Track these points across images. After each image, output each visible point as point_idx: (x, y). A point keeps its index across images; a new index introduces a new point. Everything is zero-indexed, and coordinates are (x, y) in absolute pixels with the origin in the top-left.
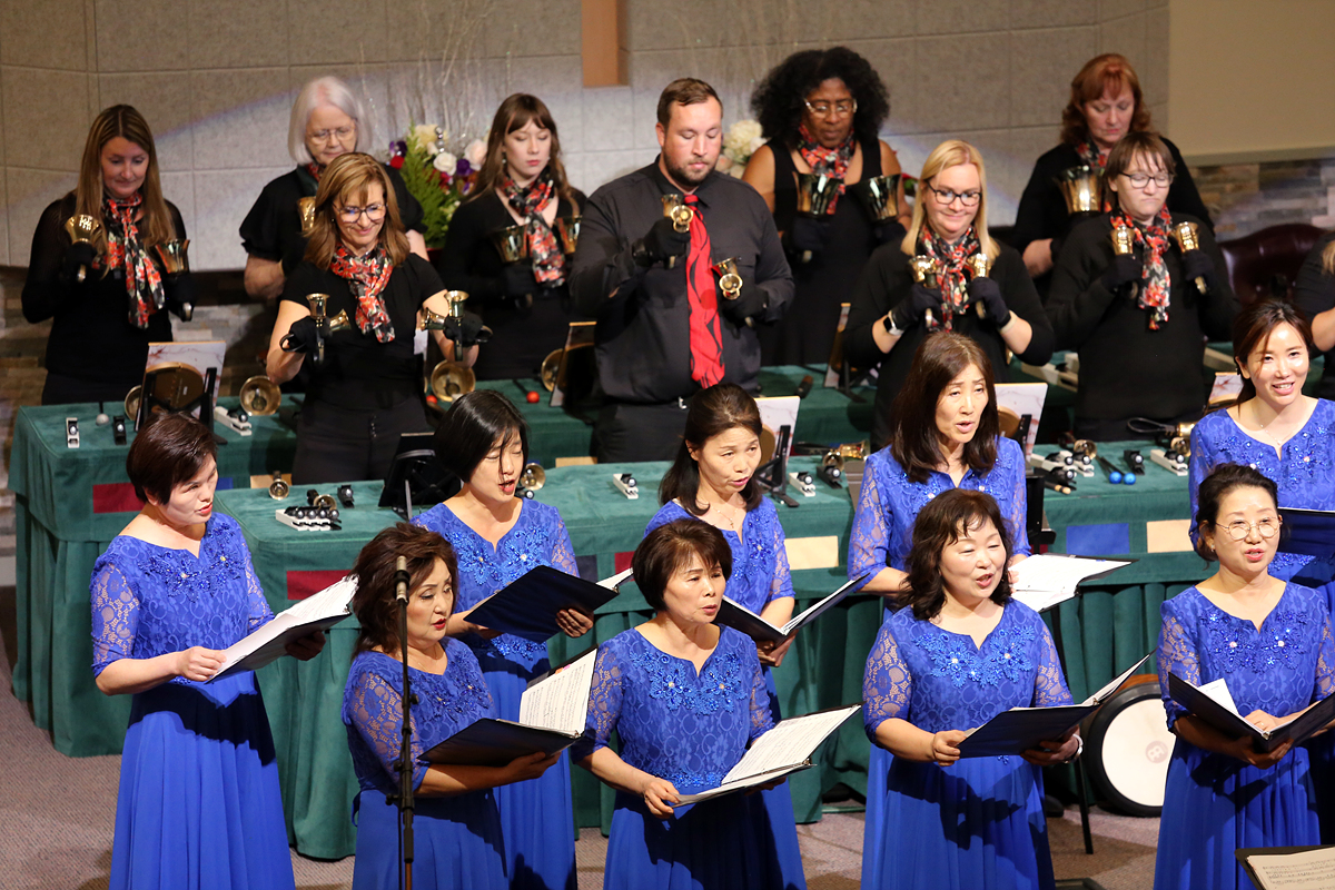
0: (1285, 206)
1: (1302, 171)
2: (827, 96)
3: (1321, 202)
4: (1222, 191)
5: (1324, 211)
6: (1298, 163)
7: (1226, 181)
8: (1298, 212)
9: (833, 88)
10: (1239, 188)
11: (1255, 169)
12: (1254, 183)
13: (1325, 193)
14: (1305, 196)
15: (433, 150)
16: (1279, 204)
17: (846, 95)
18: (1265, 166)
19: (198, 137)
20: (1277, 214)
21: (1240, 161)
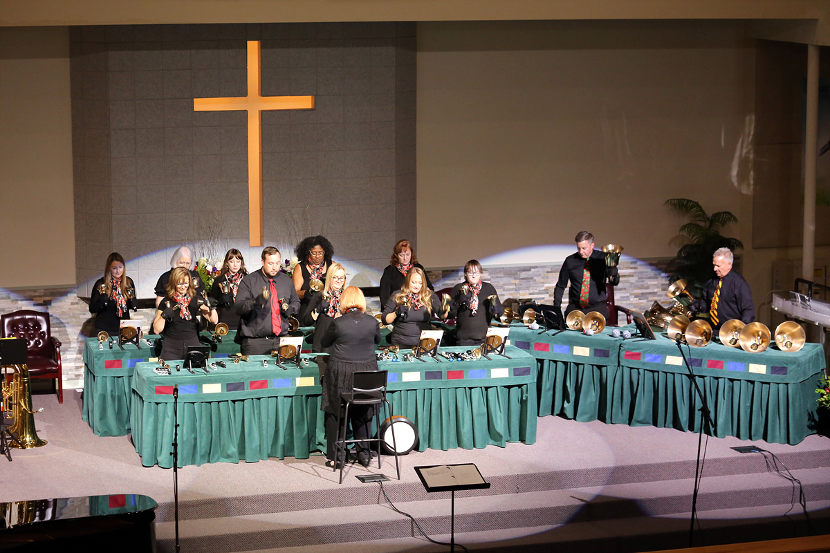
2: (316, 250)
7: (433, 275)
9: (318, 248)
11: (441, 272)
12: (441, 276)
14: (454, 280)
15: (206, 265)
16: (447, 282)
17: (322, 250)
18: (443, 271)
19: (140, 261)
20: (447, 284)
21: (437, 269)
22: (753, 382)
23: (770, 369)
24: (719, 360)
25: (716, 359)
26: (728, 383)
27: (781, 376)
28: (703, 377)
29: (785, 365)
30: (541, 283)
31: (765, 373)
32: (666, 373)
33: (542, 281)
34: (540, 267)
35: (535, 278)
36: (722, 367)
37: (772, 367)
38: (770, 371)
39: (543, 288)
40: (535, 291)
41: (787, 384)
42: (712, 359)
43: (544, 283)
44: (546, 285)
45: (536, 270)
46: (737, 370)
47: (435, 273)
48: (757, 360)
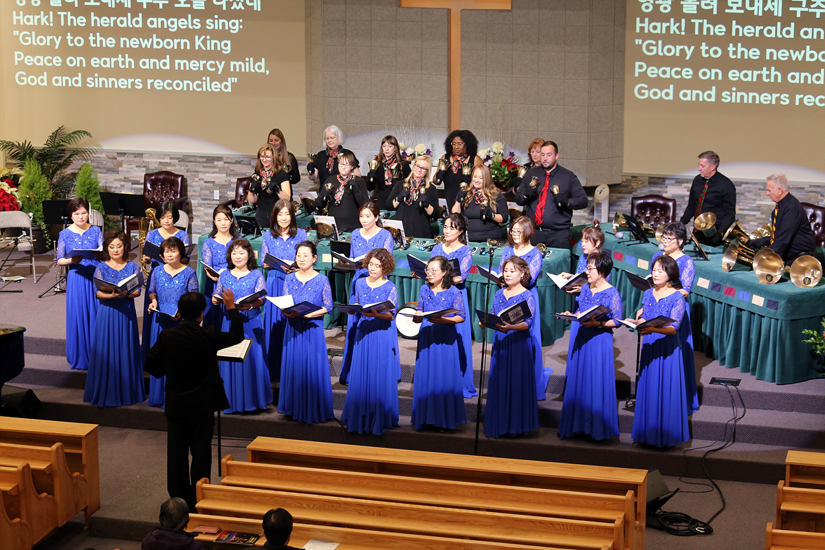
0: (655, 190)
1: (660, 181)
3: (666, 190)
4: (638, 183)
5: (666, 192)
6: (659, 178)
7: (639, 181)
8: (659, 192)
9: (457, 140)
10: (642, 183)
12: (647, 182)
13: (667, 187)
14: (661, 187)
16: (654, 189)
17: (461, 141)
18: (650, 178)
20: (653, 191)
21: (643, 176)
22: (754, 314)
23: (766, 302)
24: (734, 287)
25: (731, 286)
26: (737, 312)
27: (772, 311)
28: (721, 303)
29: (777, 300)
30: (752, 199)
31: (762, 306)
32: (698, 295)
33: (754, 197)
34: (752, 183)
35: (746, 194)
36: (733, 295)
37: (768, 300)
38: (766, 305)
39: (755, 205)
40: (746, 207)
41: (778, 320)
42: (729, 286)
43: (755, 200)
44: (758, 202)
45: (748, 185)
46: (744, 300)
47: (641, 179)
48: (760, 291)
